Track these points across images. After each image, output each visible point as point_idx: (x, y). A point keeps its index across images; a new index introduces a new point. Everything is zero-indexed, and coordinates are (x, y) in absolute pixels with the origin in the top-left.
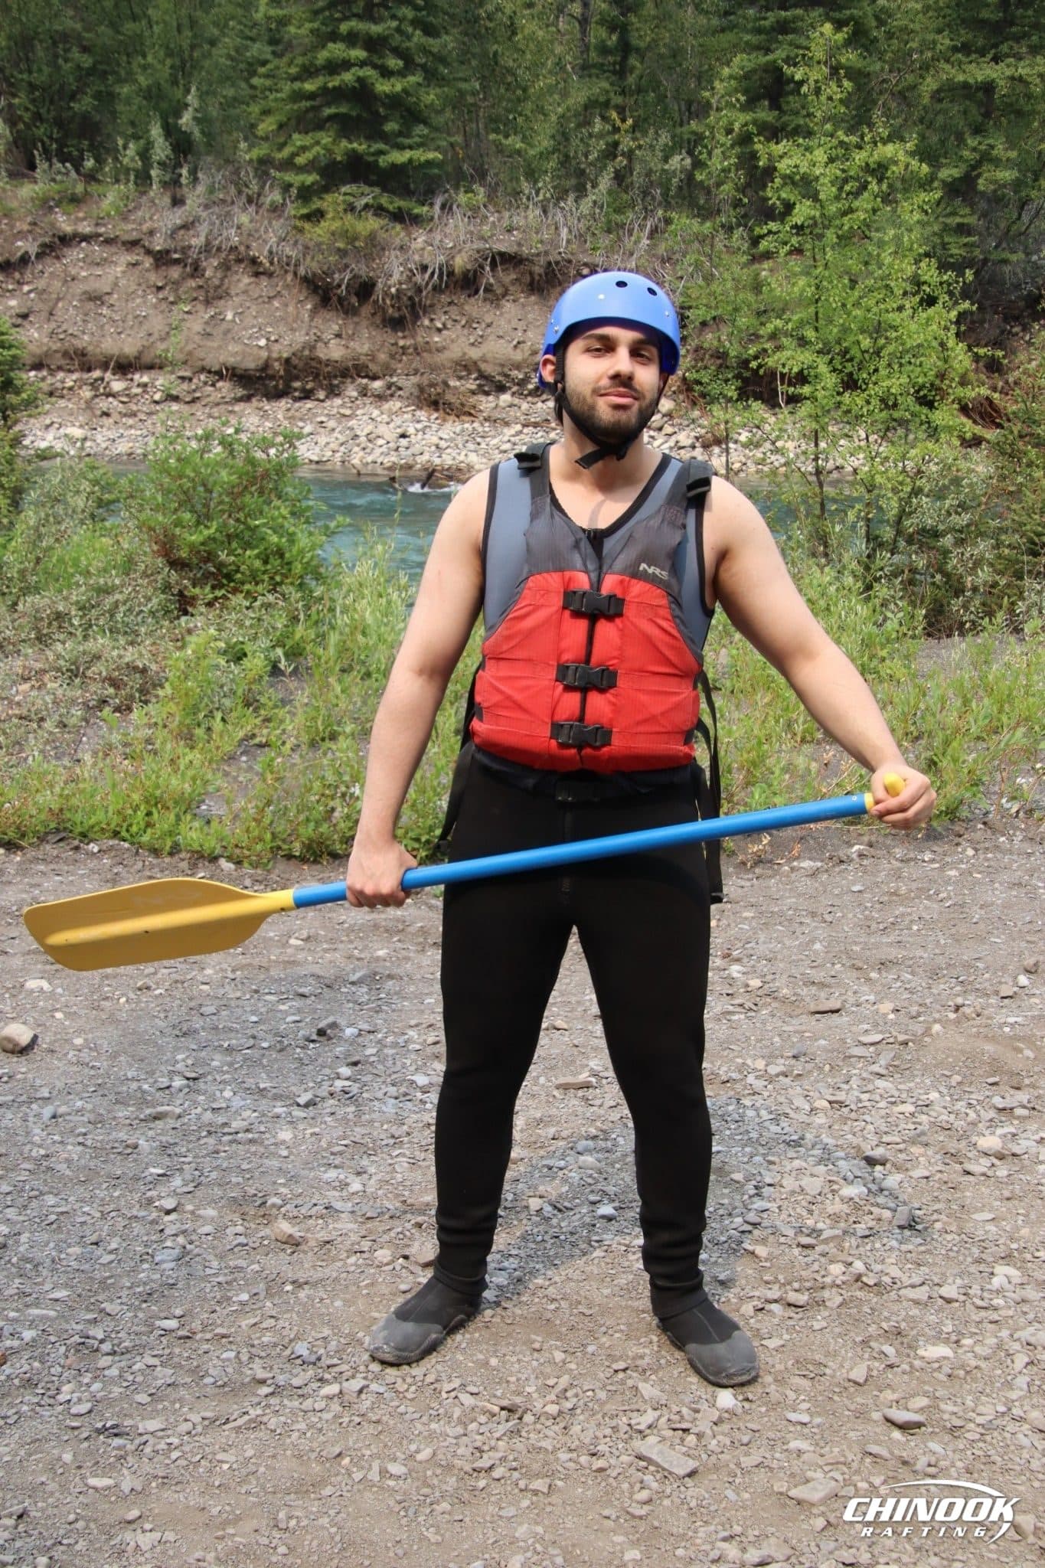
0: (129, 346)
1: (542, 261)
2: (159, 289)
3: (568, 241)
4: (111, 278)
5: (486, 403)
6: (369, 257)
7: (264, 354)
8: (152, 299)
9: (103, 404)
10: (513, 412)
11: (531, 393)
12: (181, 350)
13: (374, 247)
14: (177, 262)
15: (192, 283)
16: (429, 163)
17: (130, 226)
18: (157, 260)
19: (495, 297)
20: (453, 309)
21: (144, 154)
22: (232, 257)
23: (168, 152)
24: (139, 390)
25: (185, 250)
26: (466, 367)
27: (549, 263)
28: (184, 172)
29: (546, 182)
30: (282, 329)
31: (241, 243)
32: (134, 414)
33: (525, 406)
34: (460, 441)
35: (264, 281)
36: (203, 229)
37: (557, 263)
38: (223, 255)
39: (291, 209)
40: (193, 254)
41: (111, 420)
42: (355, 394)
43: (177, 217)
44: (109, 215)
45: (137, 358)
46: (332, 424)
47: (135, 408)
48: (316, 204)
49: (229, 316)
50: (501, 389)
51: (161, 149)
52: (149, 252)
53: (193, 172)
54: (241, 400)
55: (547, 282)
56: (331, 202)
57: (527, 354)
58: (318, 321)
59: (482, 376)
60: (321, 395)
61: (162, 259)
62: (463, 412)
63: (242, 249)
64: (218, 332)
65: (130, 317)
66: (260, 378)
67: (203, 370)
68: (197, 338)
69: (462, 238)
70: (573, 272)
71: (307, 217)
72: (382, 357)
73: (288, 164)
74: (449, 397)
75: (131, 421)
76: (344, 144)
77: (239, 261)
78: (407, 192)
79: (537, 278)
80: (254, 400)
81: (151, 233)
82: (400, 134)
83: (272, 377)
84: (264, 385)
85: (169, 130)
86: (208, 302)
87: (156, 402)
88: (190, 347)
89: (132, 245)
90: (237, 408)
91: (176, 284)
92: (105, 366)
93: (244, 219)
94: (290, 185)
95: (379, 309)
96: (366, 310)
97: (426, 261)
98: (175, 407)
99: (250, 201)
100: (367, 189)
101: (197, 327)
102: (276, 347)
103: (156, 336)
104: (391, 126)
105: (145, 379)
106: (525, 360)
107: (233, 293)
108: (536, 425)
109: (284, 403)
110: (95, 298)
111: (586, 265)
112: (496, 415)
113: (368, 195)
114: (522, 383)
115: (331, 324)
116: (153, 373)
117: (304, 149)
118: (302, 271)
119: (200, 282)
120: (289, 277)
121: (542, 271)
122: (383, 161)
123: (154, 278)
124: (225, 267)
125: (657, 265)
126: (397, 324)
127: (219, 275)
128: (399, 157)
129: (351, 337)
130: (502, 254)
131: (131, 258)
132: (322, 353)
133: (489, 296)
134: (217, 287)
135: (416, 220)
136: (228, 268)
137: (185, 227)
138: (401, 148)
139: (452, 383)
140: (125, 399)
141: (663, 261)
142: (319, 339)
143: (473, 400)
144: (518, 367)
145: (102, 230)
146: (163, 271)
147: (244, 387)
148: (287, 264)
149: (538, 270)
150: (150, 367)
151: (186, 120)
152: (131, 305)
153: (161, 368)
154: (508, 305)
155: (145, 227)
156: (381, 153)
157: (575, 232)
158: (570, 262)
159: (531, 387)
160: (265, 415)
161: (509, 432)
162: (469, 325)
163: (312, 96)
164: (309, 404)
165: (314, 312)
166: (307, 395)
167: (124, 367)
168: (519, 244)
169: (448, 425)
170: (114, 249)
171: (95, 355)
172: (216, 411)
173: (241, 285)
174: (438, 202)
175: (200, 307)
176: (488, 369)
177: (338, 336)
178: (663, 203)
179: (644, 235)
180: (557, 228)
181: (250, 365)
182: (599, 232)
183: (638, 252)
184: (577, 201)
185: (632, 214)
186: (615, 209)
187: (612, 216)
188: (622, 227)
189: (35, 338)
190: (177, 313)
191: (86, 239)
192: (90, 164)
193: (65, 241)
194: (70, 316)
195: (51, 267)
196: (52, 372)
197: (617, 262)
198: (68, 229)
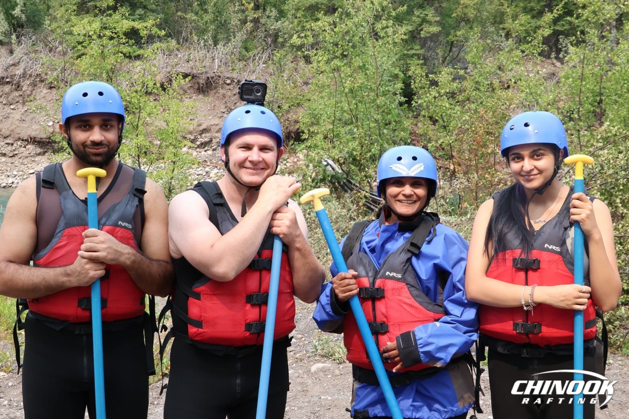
1: (204, 77)
3: (219, 66)
7: (51, 130)
11: (198, 147)
12: (8, 129)
14: (8, 83)
15: (17, 94)
22: (38, 79)
23: (7, 27)
25: (12, 77)
27: (208, 78)
28: (14, 37)
29: (208, 37)
31: (43, 72)
33: (195, 153)
35: (54, 91)
36: (23, 66)
37: (212, 78)
38: (32, 79)
39: (70, 54)
40: (16, 78)
43: (10, 60)
51: (4, 26)
53: (18, 37)
54: (39, 154)
55: (207, 87)
57: (195, 126)
61: (1, 81)
63: (43, 75)
64: (28, 118)
66: (48, 142)
67: (19, 139)
68: (17, 122)
69: (161, 66)
70: (221, 82)
77: (42, 81)
79: (201, 85)
80: (46, 154)
84: (53, 147)
85: (9, 17)
86: (24, 103)
88: (13, 127)
90: (37, 159)
91: (8, 94)
98: (4, 159)
99: (51, 50)
106: (194, 129)
107: (37, 98)
111: (228, 78)
114: (193, 141)
119: (21, 93)
121: (204, 82)
124: (34, 85)
127: (30, 89)
134: (29, 96)
135: (138, 57)
136: (36, 85)
137: (14, 65)
144: (191, 133)
146: (1, 88)
147: (41, 147)
149: (202, 81)
151: (17, 12)
154: (186, 100)
157: (224, 60)
158: (220, 77)
159: (198, 143)
168: (192, 68)
172: (25, 161)
173: (42, 94)
175: (20, 106)
178: (272, 45)
179: (261, 62)
180: (213, 60)
181: (43, 135)
182: (236, 61)
183: (257, 71)
184: (224, 46)
185: (255, 52)
186: (247, 49)
187: (244, 52)
188: (249, 58)
190: (8, 109)
197: (245, 76)
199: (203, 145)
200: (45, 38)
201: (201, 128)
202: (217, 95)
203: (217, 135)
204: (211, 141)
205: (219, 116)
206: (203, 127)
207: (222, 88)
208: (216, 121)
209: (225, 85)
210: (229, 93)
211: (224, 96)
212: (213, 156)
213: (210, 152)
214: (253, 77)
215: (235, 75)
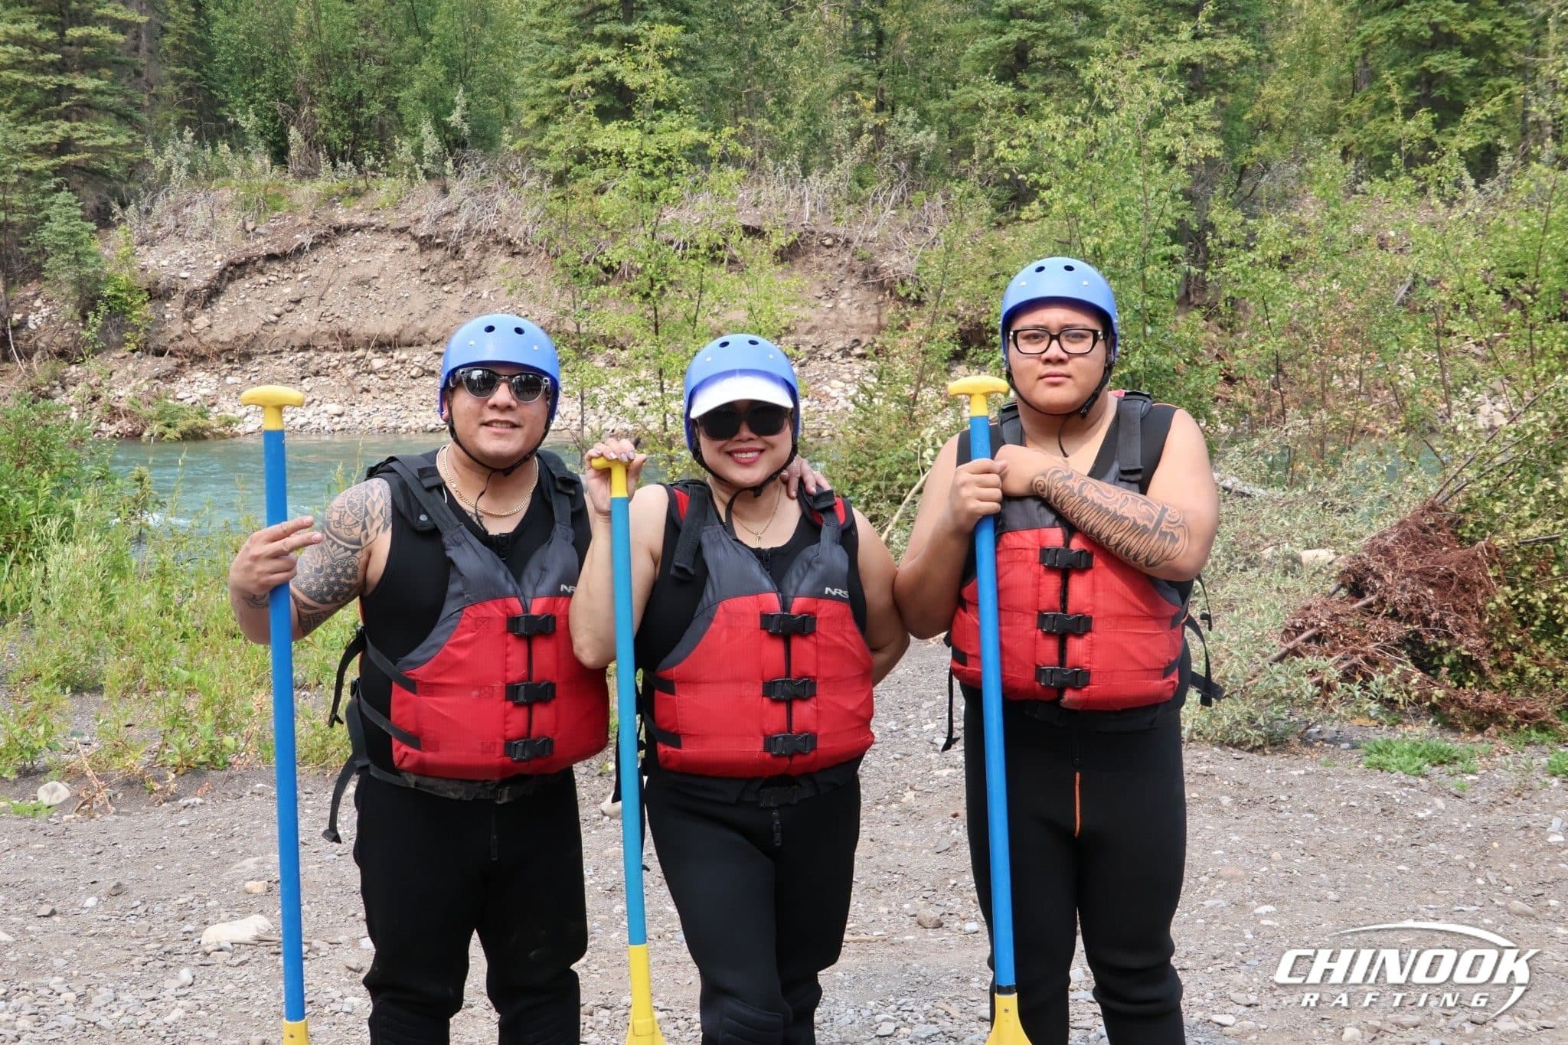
0: (388, 326)
2: (423, 271)
3: (812, 214)
4: (379, 264)
8: (415, 281)
9: (364, 381)
12: (438, 328)
14: (439, 245)
15: (454, 265)
17: (400, 216)
18: (421, 245)
19: (739, 267)
21: (418, 152)
22: (491, 239)
23: (437, 147)
24: (398, 367)
25: (447, 234)
28: (449, 164)
29: (793, 159)
30: (533, 304)
31: (499, 226)
32: (391, 390)
35: (519, 259)
36: (464, 215)
37: (800, 235)
38: (481, 238)
39: (548, 193)
40: (454, 237)
41: (370, 396)
42: (603, 364)
43: (443, 205)
44: (383, 206)
45: (397, 336)
47: (392, 383)
49: (485, 295)
51: (432, 144)
52: (414, 238)
53: (456, 165)
55: (791, 252)
58: (568, 295)
61: (426, 243)
63: (500, 231)
64: (473, 309)
65: (393, 298)
68: (454, 317)
70: (815, 242)
73: (546, 153)
75: (388, 396)
77: (497, 242)
79: (780, 249)
81: (418, 221)
85: (442, 128)
86: (466, 282)
87: (413, 378)
88: (448, 324)
89: (402, 230)
91: (438, 267)
92: (367, 345)
93: (503, 203)
94: (548, 172)
97: (673, 236)
99: (514, 185)
101: (454, 303)
103: (416, 315)
105: (404, 356)
107: (490, 272)
110: (363, 282)
111: (828, 235)
116: (412, 350)
119: (461, 263)
120: (543, 255)
123: (420, 262)
124: (484, 249)
125: (899, 234)
127: (477, 256)
130: (746, 228)
131: (400, 244)
133: (733, 267)
134: (475, 268)
136: (487, 250)
137: (448, 214)
140: (384, 376)
141: (906, 230)
145: (374, 220)
146: (427, 254)
148: (540, 244)
150: (410, 345)
151: (455, 118)
152: (395, 287)
153: (419, 345)
155: (413, 216)
157: (820, 204)
158: (813, 233)
165: (565, 288)
167: (384, 345)
168: (763, 218)
170: (383, 237)
171: (358, 335)
173: (498, 265)
175: (460, 287)
178: (908, 176)
179: (888, 206)
180: (802, 202)
182: (843, 205)
183: (881, 222)
184: (821, 176)
185: (878, 187)
186: (861, 182)
187: (857, 189)
188: (867, 199)
189: (305, 321)
190: (438, 293)
191: (359, 228)
192: (370, 161)
193: (339, 231)
194: (337, 300)
195: (326, 255)
196: (319, 352)
197: (858, 232)
198: (343, 220)
200: (504, 164)
202: (808, 265)
203: (807, 338)
205: (813, 303)
207: (818, 253)
208: (806, 313)
209: (823, 249)
210: (830, 263)
211: (821, 268)
214: (873, 234)
215: (840, 229)
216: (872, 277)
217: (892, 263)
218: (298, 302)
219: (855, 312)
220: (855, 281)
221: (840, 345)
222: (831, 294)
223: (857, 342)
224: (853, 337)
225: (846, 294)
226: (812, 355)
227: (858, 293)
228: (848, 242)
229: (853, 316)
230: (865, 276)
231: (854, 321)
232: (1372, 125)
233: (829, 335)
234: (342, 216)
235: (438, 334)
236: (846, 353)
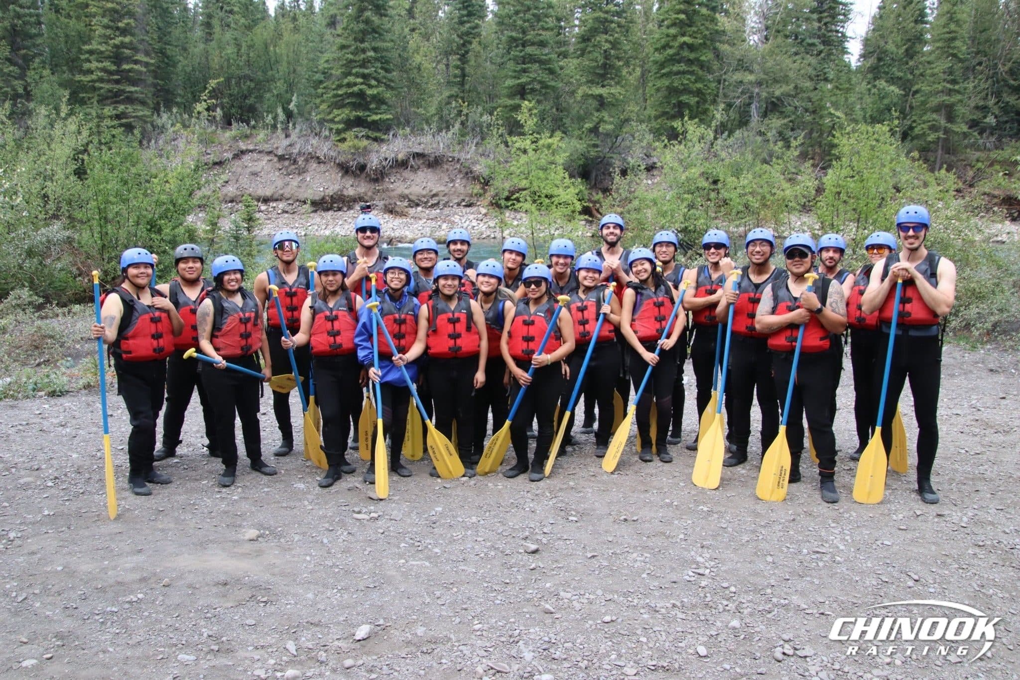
0: (268, 193)
1: (433, 156)
2: (280, 169)
3: (443, 148)
4: (261, 166)
5: (412, 211)
6: (364, 155)
7: (322, 194)
8: (277, 173)
10: (423, 215)
12: (289, 193)
13: (366, 151)
14: (287, 159)
15: (293, 167)
16: (387, 119)
17: (269, 146)
18: (279, 158)
19: (414, 170)
20: (398, 175)
21: (275, 118)
22: (309, 156)
23: (284, 117)
24: (272, 209)
25: (291, 154)
26: (403, 197)
27: (436, 156)
28: (291, 125)
29: (434, 126)
30: (330, 184)
31: (313, 151)
32: (269, 219)
33: (427, 212)
34: (402, 226)
35: (322, 165)
36: (298, 146)
37: (439, 156)
38: (306, 156)
39: (334, 137)
40: (294, 156)
41: (261, 222)
43: (287, 142)
44: (260, 142)
45: (272, 196)
46: (350, 220)
47: (270, 216)
48: (343, 135)
49: (308, 179)
50: (418, 205)
51: (281, 117)
52: (276, 155)
53: (294, 125)
54: (313, 212)
55: (435, 164)
56: (349, 135)
57: (428, 191)
58: (344, 180)
59: (410, 200)
60: (345, 209)
61: (281, 158)
62: (402, 214)
63: (313, 153)
64: (304, 185)
65: (269, 181)
66: (321, 203)
67: (297, 200)
68: (295, 188)
69: (401, 147)
70: (445, 160)
71: (339, 141)
72: (370, 194)
73: (332, 121)
74: (397, 209)
75: (269, 222)
76: (354, 113)
77: (312, 158)
78: (379, 130)
79: (431, 162)
80: (318, 212)
81: (277, 148)
82: (376, 108)
83: (325, 203)
84: (323, 206)
85: (285, 110)
86: (299, 174)
87: (279, 214)
88: (293, 192)
89: (270, 152)
90: (312, 215)
91: (287, 168)
92: (259, 200)
93: (314, 142)
94: (333, 129)
95: (368, 175)
96: (364, 175)
97: (387, 156)
98: (286, 215)
99: (316, 134)
100: (362, 129)
102: (327, 191)
103: (279, 188)
104: (373, 106)
105: (274, 205)
106: (426, 194)
107: (310, 170)
108: (432, 219)
109: (331, 213)
110: (255, 174)
111: (450, 157)
112: (416, 215)
113: (364, 132)
114: (426, 203)
115: (349, 181)
116: (278, 203)
117: (338, 115)
118: (337, 161)
119: (297, 166)
120: (332, 164)
121: (433, 159)
122: (369, 119)
123: (278, 166)
124: (307, 160)
125: (479, 157)
126: (376, 180)
127: (304, 163)
128: (376, 117)
129: (357, 186)
130: (417, 153)
131: (269, 158)
132: (345, 193)
133: (412, 169)
134: (303, 168)
135: (382, 141)
137: (290, 145)
138: (376, 114)
139: (398, 203)
140: (266, 213)
141: (481, 156)
142: (344, 187)
143: (406, 210)
144: (424, 196)
145: (258, 148)
146: (282, 162)
147: (315, 207)
148: (331, 159)
149: (431, 159)
150: (276, 200)
151: (292, 106)
152: (269, 176)
153: (281, 200)
154: (420, 172)
155: (275, 146)
156: (368, 116)
157: (446, 144)
158: (444, 156)
160: (323, 218)
161: (421, 222)
162: (404, 180)
163: (341, 95)
164: (340, 213)
165: (343, 177)
166: (340, 209)
167: (266, 200)
168: (424, 149)
169: (397, 220)
170: (262, 155)
171: (254, 196)
172: (303, 217)
173: (313, 167)
174: (391, 134)
175: (297, 176)
176: (412, 197)
177: (352, 186)
178: (480, 133)
179: (473, 146)
180: (439, 143)
181: (317, 198)
182: (456, 145)
183: (471, 152)
184: (446, 133)
185: (468, 138)
187: (461, 138)
188: (464, 142)
189: (231, 190)
190: (287, 179)
191: (251, 151)
192: (253, 123)
193: (243, 152)
194: (244, 181)
195: (237, 163)
196: (237, 203)
197: (463, 156)
198: (244, 148)
199: (433, 206)
201: (432, 193)
202: (443, 169)
204: (438, 203)
205: (445, 184)
206: (434, 192)
207: (446, 164)
208: (443, 188)
209: (448, 162)
210: (451, 168)
211: (447, 170)
212: (441, 213)
213: (438, 211)
214: (469, 157)
215: (456, 155)
216: (469, 175)
217: (478, 169)
218: (227, 182)
219: (463, 188)
220: (462, 176)
221: (456, 201)
222: (452, 181)
223: (463, 200)
224: (462, 198)
225: (458, 181)
226: (445, 205)
227: (464, 181)
228: (459, 160)
229: (461, 189)
230: (467, 173)
231: (462, 192)
232: (659, 121)
233: (452, 197)
234: (243, 146)
235: (289, 196)
236: (459, 204)
